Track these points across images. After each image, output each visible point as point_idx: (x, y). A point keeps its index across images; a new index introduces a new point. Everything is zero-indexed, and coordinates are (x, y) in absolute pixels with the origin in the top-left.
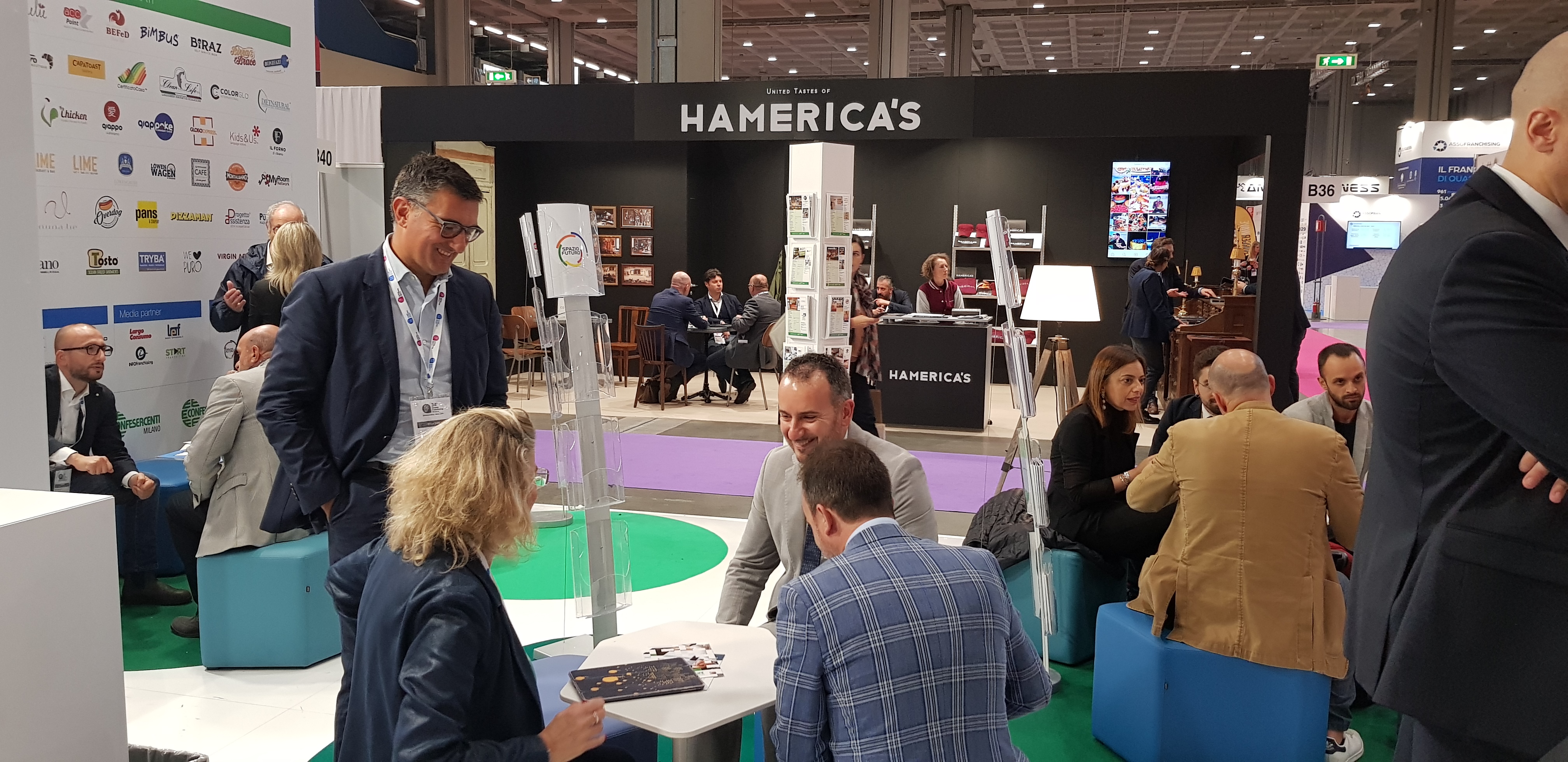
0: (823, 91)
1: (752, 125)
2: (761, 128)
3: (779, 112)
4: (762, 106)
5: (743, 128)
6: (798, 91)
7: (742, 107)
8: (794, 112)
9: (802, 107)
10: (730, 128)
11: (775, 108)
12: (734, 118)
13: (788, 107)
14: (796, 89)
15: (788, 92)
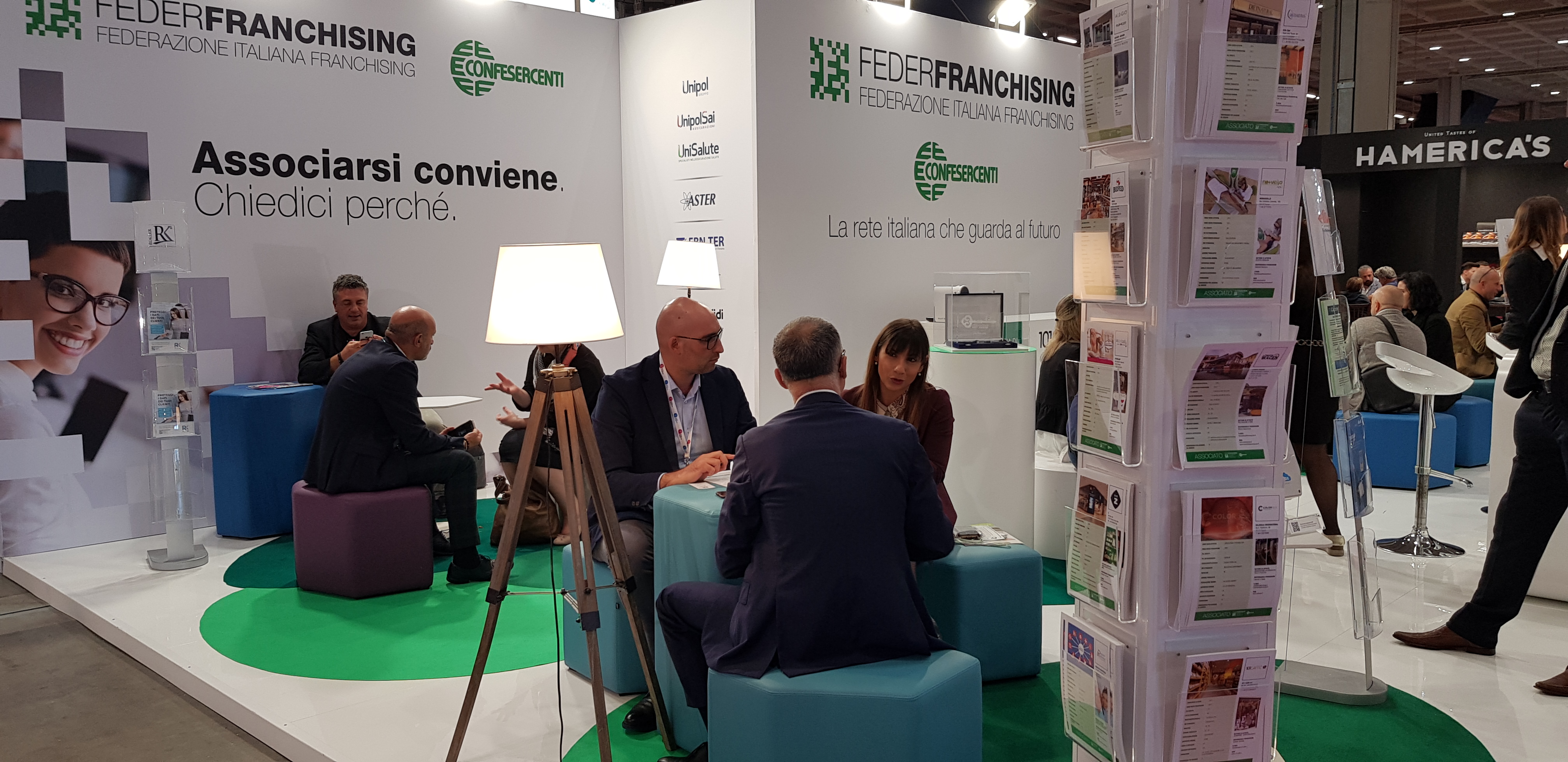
0: (1470, 132)
1: (1412, 159)
2: (1419, 160)
3: (1434, 149)
4: (1421, 146)
5: (1405, 161)
6: (1449, 133)
7: (1405, 147)
8: (1446, 148)
9: (1452, 144)
10: (1395, 162)
11: (1430, 146)
12: (1398, 155)
13: (1442, 145)
14: (1448, 132)
15: (1442, 134)
